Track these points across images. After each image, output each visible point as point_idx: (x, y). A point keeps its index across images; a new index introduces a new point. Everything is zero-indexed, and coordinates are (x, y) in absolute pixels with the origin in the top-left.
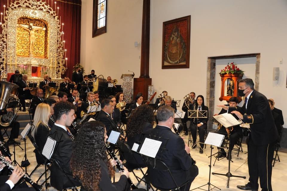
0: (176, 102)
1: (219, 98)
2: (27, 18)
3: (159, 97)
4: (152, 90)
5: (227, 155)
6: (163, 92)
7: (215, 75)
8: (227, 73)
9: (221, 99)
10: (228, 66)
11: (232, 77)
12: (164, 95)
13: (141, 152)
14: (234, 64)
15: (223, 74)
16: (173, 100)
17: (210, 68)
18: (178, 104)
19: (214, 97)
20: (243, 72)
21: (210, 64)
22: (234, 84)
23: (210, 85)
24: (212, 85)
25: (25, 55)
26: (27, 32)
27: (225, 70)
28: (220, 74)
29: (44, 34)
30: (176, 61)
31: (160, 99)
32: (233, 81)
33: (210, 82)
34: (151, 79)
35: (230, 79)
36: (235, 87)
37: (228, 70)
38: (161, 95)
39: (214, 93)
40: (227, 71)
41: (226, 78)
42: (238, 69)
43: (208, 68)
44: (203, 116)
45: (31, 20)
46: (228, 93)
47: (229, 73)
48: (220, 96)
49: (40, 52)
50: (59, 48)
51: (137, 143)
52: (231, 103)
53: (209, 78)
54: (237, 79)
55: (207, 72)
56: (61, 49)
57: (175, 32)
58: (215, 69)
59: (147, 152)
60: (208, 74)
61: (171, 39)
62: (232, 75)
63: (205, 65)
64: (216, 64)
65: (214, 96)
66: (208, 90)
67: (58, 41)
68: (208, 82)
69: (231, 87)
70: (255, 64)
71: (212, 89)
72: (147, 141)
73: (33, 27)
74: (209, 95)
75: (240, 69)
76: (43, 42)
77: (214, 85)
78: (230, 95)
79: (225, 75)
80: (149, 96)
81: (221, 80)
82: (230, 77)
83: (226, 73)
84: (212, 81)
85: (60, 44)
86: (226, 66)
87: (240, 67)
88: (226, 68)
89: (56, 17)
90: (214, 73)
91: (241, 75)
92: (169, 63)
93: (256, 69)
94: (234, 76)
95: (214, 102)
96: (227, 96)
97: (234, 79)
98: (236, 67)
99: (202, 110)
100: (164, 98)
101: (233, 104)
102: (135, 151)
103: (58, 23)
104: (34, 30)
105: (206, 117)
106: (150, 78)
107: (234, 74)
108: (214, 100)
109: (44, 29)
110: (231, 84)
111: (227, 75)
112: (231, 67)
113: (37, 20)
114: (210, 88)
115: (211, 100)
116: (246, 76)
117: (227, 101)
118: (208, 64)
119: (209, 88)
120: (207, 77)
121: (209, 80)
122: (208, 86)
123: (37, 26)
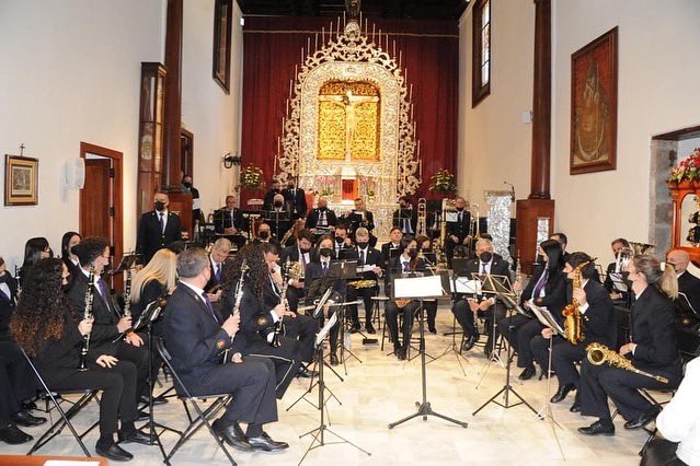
2: (339, 82)
8: (679, 177)
15: (674, 181)
21: (656, 155)
23: (657, 215)
24: (665, 213)
25: (338, 157)
26: (341, 110)
29: (374, 110)
30: (593, 154)
33: (657, 206)
34: (554, 202)
41: (683, 194)
45: (349, 84)
49: (367, 148)
50: (403, 137)
55: (650, 179)
56: (408, 138)
57: (591, 76)
60: (650, 184)
61: (585, 94)
64: (679, 155)
66: (651, 227)
67: (400, 123)
68: (652, 206)
71: (665, 226)
73: (351, 98)
76: (374, 126)
79: (680, 185)
82: (692, 191)
84: (664, 204)
85: (405, 128)
89: (397, 72)
92: (582, 158)
103: (401, 83)
104: (353, 104)
106: (552, 198)
109: (376, 99)
113: (359, 83)
114: (656, 222)
118: (652, 155)
119: (654, 224)
120: (650, 193)
121: (653, 201)
122: (651, 217)
123: (360, 94)
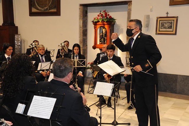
0: (50, 51)
1: (93, 47)
3: (30, 46)
4: (19, 39)
5: (107, 102)
6: (34, 42)
7: (87, 23)
8: (100, 21)
9: (94, 48)
10: (101, 13)
11: (104, 25)
12: (36, 44)
13: (30, 113)
14: (106, 12)
15: (95, 22)
16: (47, 50)
17: (82, 15)
18: (52, 53)
19: (87, 46)
20: (115, 20)
21: (82, 12)
22: (106, 32)
23: (83, 33)
24: (84, 33)
27: (98, 18)
28: (93, 22)
30: (46, 8)
31: (32, 49)
32: (106, 29)
33: (83, 30)
34: (17, 27)
35: (103, 28)
36: (107, 35)
37: (101, 17)
38: (32, 44)
39: (87, 41)
40: (100, 19)
41: (98, 26)
42: (110, 17)
43: (80, 16)
44: (82, 65)
46: (100, 41)
47: (102, 21)
48: (93, 44)
51: (22, 103)
52: (109, 51)
53: (82, 26)
54: (109, 27)
55: (80, 20)
58: (87, 17)
59: (38, 113)
60: (80, 22)
62: (105, 23)
63: (77, 12)
64: (88, 12)
65: (87, 44)
66: (81, 38)
68: (81, 30)
69: (104, 35)
70: (127, 12)
71: (85, 37)
72: (36, 99)
74: (82, 43)
75: (112, 17)
77: (87, 34)
78: (103, 43)
79: (98, 23)
80: (16, 46)
81: (94, 28)
82: (103, 25)
83: (98, 21)
84: (84, 30)
86: (98, 13)
87: (113, 14)
88: (98, 16)
90: (86, 21)
91: (113, 23)
92: (38, 9)
93: (128, 17)
94: (107, 24)
95: (87, 50)
96: (100, 44)
97: (106, 27)
98: (109, 15)
99: (79, 59)
100: (35, 48)
101: (111, 51)
102: (21, 113)
105: (84, 66)
106: (16, 25)
107: (107, 22)
108: (87, 48)
110: (104, 32)
111: (100, 23)
112: (104, 15)
115: (84, 49)
116: (117, 24)
117: (99, 49)
118: (80, 11)
119: (82, 37)
120: (80, 26)
121: (81, 28)
122: (80, 34)
